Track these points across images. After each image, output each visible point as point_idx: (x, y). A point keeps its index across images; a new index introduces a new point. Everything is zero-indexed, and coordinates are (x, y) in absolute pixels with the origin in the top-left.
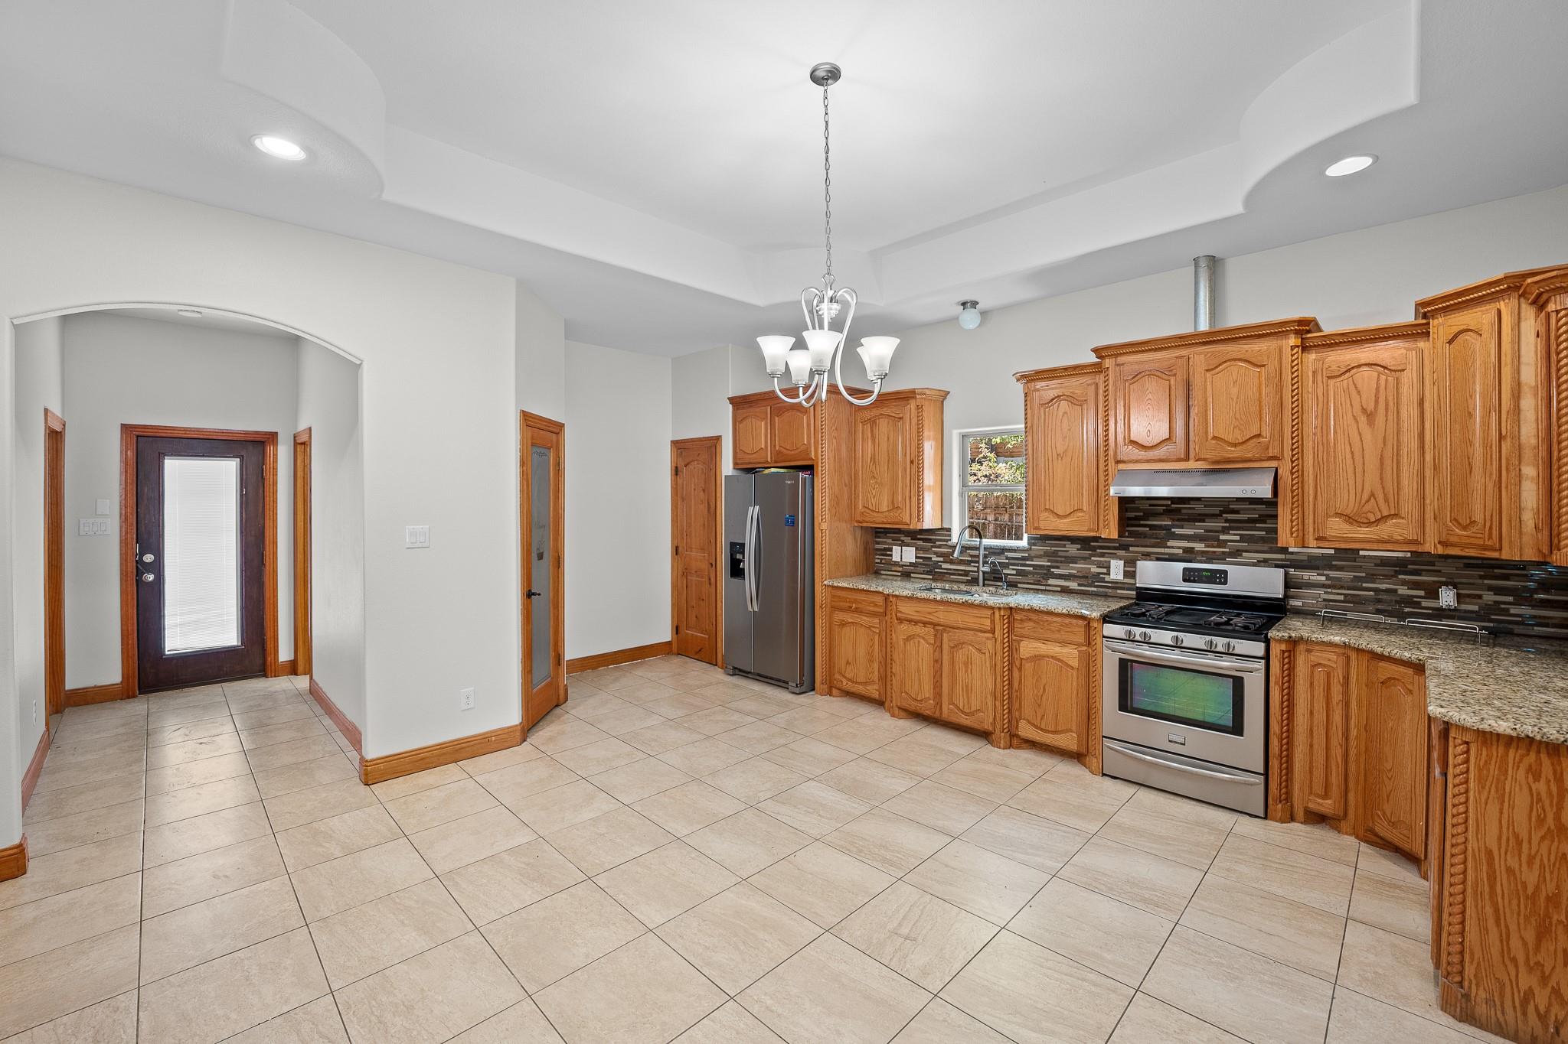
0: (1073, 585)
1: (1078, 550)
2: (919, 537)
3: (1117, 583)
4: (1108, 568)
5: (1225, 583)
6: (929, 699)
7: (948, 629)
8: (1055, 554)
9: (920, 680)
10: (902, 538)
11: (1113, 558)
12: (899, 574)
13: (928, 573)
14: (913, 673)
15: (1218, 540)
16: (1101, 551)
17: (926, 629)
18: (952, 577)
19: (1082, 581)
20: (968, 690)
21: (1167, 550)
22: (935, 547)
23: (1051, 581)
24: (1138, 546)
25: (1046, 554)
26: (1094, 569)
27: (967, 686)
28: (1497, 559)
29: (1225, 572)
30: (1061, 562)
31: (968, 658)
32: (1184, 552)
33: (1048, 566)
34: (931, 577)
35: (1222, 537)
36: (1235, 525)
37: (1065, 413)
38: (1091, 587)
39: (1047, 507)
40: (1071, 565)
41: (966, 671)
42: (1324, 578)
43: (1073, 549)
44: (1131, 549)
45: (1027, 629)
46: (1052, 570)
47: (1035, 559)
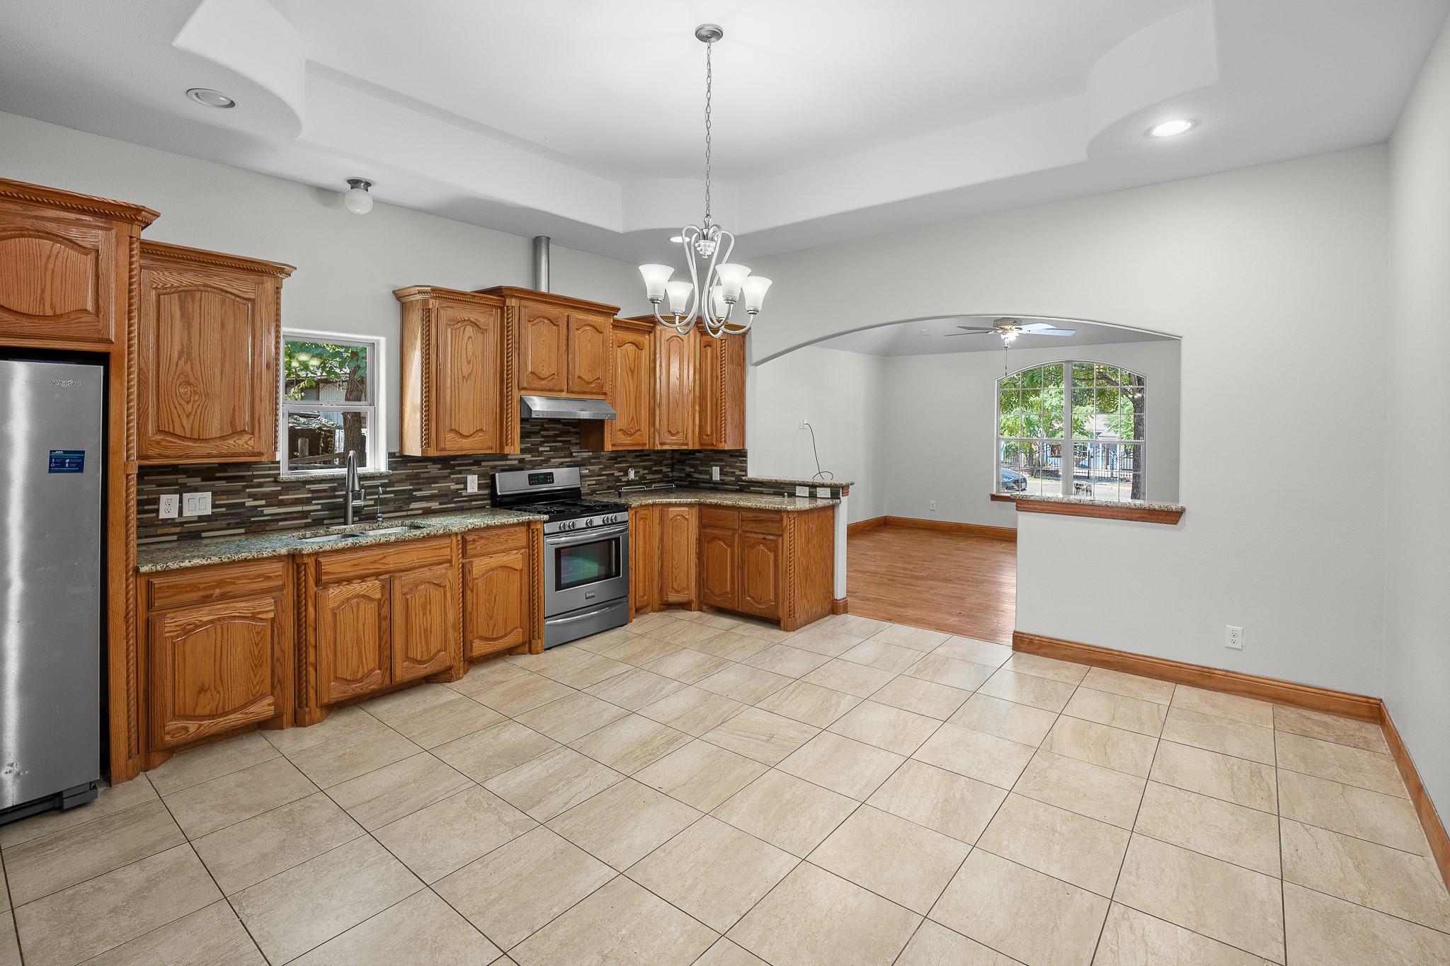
0: (435, 505)
1: (439, 469)
2: (218, 475)
3: (472, 496)
4: (465, 483)
5: (553, 482)
6: (373, 670)
7: (397, 575)
8: (417, 476)
9: (360, 652)
10: (180, 481)
11: (469, 474)
12: (175, 538)
13: (237, 526)
14: (350, 646)
15: (538, 451)
16: (459, 468)
17: (369, 584)
18: (280, 523)
19: (444, 500)
20: (426, 633)
21: (508, 462)
22: (252, 487)
23: (414, 505)
24: (488, 461)
25: (409, 478)
26: (454, 487)
27: (425, 631)
28: (687, 450)
29: (552, 474)
30: (424, 484)
31: (426, 597)
32: (519, 462)
33: (410, 490)
34: (242, 531)
35: (541, 449)
36: (547, 439)
37: (470, 337)
38: (451, 503)
39: (453, 428)
40: (433, 485)
41: (424, 614)
42: (588, 471)
43: (434, 470)
44: (483, 464)
45: (478, 548)
46: (414, 493)
47: (396, 485)
